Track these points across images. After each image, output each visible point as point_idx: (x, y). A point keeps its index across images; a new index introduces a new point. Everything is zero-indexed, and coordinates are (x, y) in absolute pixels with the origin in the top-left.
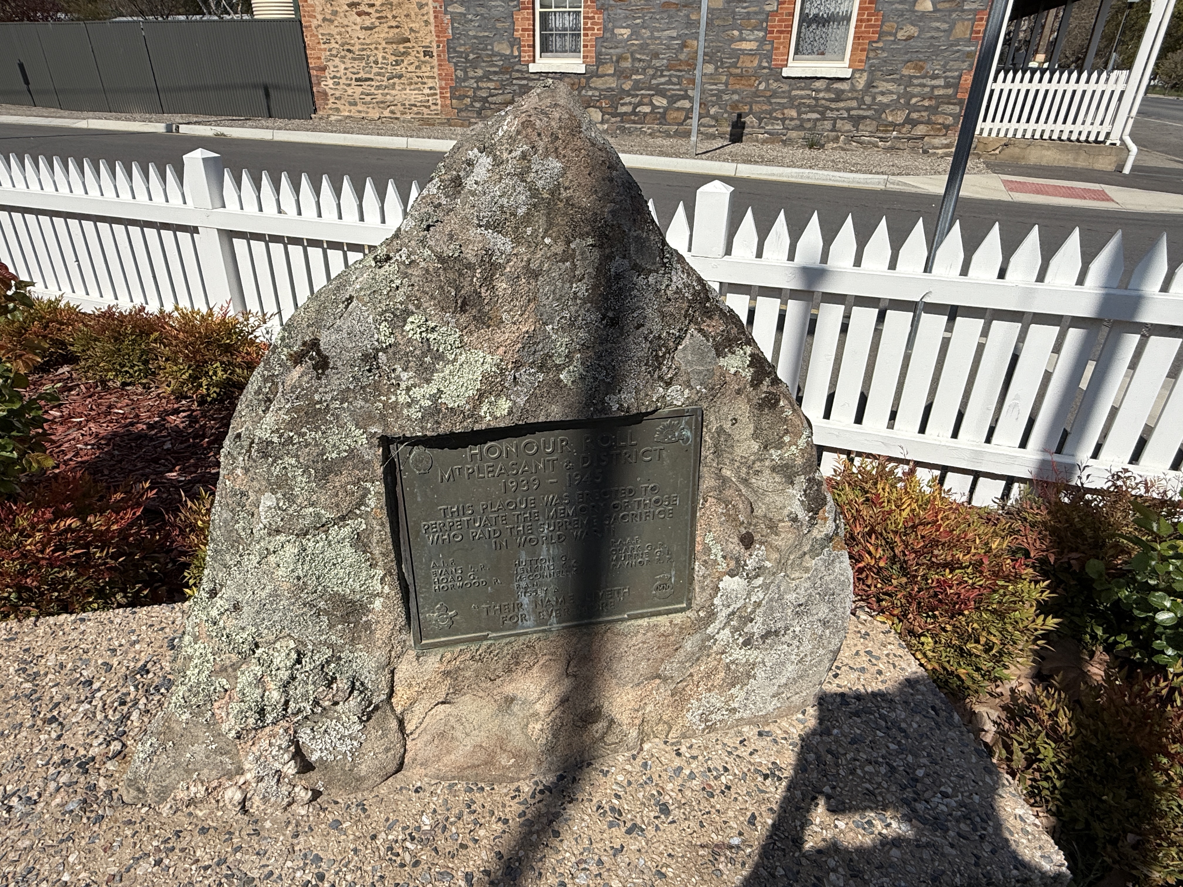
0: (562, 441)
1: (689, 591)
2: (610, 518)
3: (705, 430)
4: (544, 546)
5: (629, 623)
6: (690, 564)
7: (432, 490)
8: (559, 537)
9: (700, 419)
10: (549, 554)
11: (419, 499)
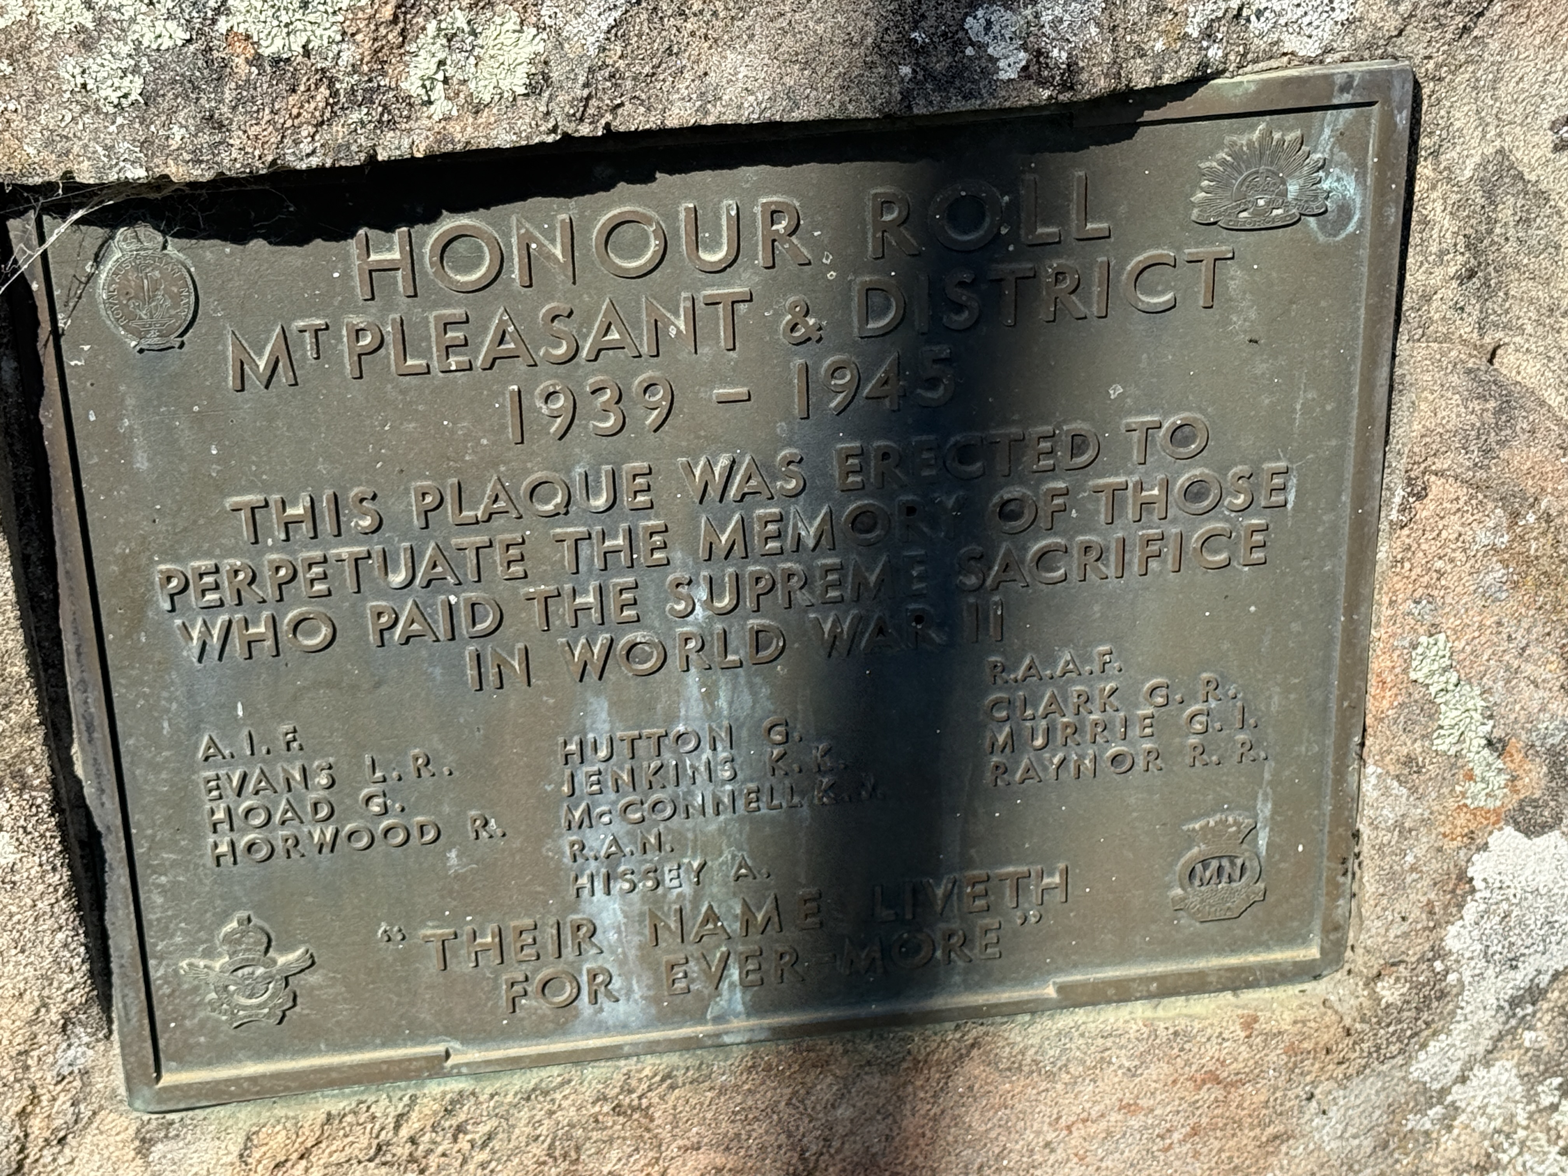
0: (774, 215)
1: (1335, 891)
2: (984, 559)
3: (1424, 169)
4: (693, 678)
5: (1065, 1020)
6: (1340, 773)
7: (198, 420)
8: (758, 638)
9: (1402, 119)
10: (711, 714)
11: (141, 463)
